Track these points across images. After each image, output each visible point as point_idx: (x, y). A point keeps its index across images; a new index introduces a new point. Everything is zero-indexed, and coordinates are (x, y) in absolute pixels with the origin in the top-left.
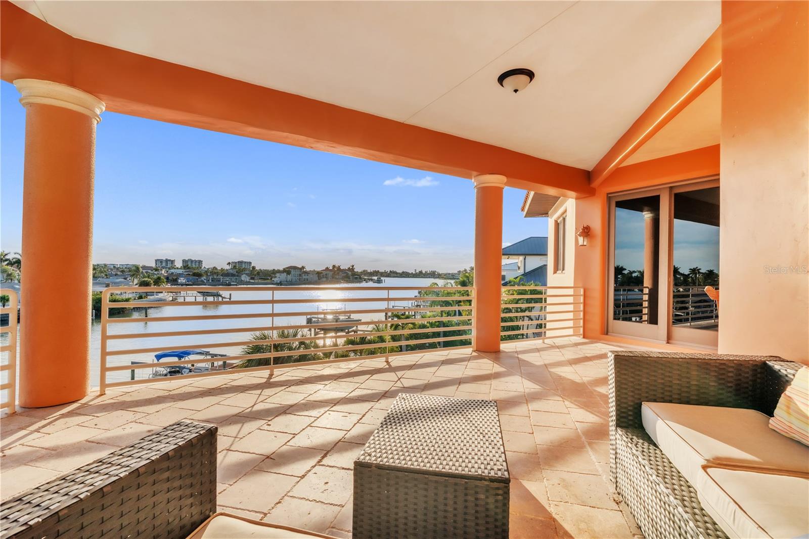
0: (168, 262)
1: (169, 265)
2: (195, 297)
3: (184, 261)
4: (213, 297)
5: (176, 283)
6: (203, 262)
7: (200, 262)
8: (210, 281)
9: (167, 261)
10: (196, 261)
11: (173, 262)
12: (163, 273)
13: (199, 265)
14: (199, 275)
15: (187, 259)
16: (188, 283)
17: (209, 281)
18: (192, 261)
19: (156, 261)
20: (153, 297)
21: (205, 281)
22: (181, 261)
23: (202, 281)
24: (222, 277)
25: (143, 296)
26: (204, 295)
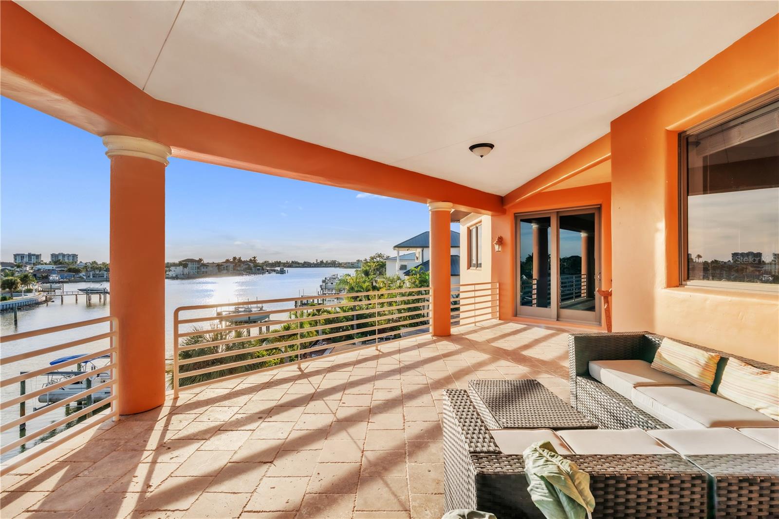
0: (32, 257)
1: (34, 260)
2: (76, 295)
3: (53, 255)
4: (98, 295)
5: (46, 280)
6: (78, 256)
7: (75, 256)
8: (91, 277)
9: (30, 255)
10: (69, 256)
11: (38, 256)
12: (28, 269)
13: (73, 259)
14: (77, 271)
15: (57, 253)
16: (62, 280)
17: (89, 277)
18: (64, 256)
19: (15, 256)
20: (21, 297)
21: (85, 277)
22: (50, 255)
23: (80, 277)
24: (105, 273)
25: (8, 297)
26: (87, 293)
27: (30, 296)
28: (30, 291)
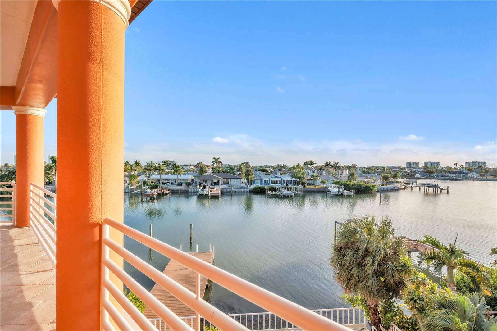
0: (415, 164)
1: (415, 166)
2: (420, 187)
3: (425, 163)
4: (433, 188)
5: (413, 177)
6: (440, 163)
7: (438, 163)
8: (440, 177)
10: (434, 163)
11: (417, 164)
12: (407, 171)
13: (437, 165)
14: (432, 172)
15: (427, 162)
16: (422, 177)
17: (438, 176)
18: (431, 163)
19: (407, 163)
20: (391, 185)
21: (436, 176)
22: (424, 163)
23: (433, 176)
24: (449, 174)
25: (384, 185)
26: (425, 186)
27: (396, 185)
28: (397, 182)
